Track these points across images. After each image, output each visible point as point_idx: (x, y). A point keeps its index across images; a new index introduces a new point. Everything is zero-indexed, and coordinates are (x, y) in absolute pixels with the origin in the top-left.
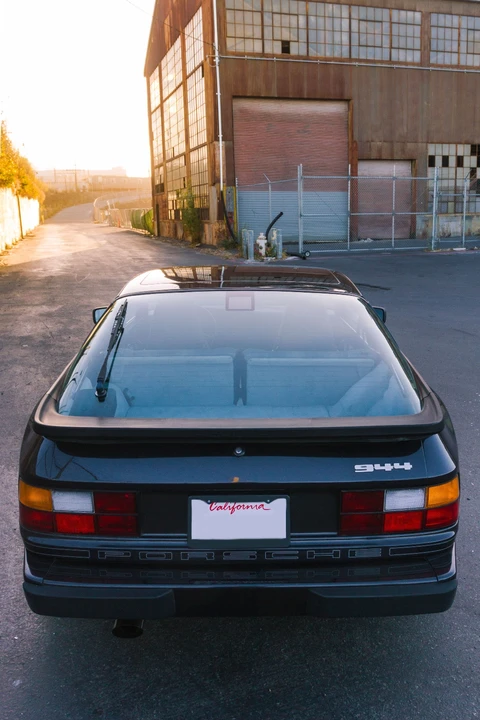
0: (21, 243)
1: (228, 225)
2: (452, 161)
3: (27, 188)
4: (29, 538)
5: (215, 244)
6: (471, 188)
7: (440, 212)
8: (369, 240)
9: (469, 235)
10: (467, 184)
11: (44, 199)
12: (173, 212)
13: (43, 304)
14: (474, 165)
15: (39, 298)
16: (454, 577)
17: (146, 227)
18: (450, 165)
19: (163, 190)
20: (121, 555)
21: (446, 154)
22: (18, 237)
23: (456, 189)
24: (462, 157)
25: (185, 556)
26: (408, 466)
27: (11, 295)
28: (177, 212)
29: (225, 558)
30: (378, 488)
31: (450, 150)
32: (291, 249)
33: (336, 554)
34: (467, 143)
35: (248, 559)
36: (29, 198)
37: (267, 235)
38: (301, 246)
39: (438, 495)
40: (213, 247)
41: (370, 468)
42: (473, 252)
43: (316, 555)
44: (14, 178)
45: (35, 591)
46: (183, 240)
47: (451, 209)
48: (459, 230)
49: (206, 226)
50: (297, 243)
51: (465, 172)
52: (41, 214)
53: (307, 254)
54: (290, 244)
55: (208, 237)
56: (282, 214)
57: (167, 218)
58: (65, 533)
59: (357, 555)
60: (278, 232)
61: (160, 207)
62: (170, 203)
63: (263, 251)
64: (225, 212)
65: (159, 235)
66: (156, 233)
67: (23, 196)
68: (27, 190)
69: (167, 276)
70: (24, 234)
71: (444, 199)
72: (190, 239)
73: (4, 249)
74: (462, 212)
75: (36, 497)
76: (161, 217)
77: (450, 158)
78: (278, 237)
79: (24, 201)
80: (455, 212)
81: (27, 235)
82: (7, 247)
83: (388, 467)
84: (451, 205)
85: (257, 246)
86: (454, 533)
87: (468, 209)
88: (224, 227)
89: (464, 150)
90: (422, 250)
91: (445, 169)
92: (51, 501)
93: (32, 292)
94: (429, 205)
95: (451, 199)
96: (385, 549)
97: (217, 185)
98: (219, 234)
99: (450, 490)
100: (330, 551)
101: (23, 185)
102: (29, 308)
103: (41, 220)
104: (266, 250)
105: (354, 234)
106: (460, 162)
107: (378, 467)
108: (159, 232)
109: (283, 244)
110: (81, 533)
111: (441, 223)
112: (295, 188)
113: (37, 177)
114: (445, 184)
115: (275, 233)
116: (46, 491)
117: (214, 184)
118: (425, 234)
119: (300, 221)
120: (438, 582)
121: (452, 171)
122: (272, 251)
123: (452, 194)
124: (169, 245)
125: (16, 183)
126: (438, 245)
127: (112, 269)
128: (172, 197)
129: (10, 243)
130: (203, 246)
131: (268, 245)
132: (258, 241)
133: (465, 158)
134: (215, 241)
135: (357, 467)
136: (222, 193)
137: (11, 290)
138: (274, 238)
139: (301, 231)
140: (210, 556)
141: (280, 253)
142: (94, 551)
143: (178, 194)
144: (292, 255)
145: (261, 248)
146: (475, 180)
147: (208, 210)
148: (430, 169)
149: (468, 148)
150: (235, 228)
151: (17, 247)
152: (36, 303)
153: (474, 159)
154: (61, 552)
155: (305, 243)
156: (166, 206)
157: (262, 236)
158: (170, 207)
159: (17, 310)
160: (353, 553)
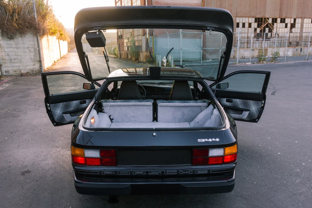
0: (61, 60)
1: (150, 53)
2: (247, 25)
3: (63, 36)
4: (76, 167)
5: (144, 61)
6: (254, 37)
7: (241, 47)
8: (211, 60)
9: (253, 57)
10: (253, 35)
11: (69, 41)
12: (126, 47)
13: (72, 86)
14: (256, 27)
15: (70, 84)
16: (234, 180)
17: (115, 54)
18: (246, 27)
19: (122, 38)
20: (110, 173)
21: (244, 22)
22: (59, 58)
23: (248, 38)
24: (251, 23)
25: (135, 173)
26: (218, 140)
27: (58, 82)
28: (128, 47)
29: (149, 174)
30: (206, 148)
31: (246, 20)
32: (177, 63)
33: (191, 172)
34: (253, 17)
35: (158, 174)
36: (63, 41)
37: (167, 57)
38: (181, 62)
39: (229, 150)
40: (144, 63)
41: (203, 140)
42: (254, 65)
43: (183, 172)
44: (57, 31)
45: (79, 185)
46: (131, 59)
47: (246, 46)
48: (249, 55)
49: (141, 53)
50: (180, 61)
51: (252, 30)
52: (68, 48)
53: (184, 66)
54: (176, 61)
55: (141, 58)
56: (173, 48)
57: (124, 50)
58: (89, 165)
59: (198, 173)
60: (171, 56)
61: (121, 45)
62: (125, 44)
63: (165, 64)
64: (149, 47)
65: (120, 57)
66: (119, 57)
67: (61, 39)
68: (63, 37)
69: (124, 72)
70: (62, 57)
71: (243, 42)
72: (134, 59)
73: (53, 63)
74: (250, 48)
75: (78, 152)
76: (121, 49)
77: (246, 24)
78: (171, 58)
79: (61, 42)
80: (247, 48)
81: (63, 57)
82: (54, 62)
83: (210, 140)
84: (246, 44)
85: (162, 62)
86: (235, 165)
87: (253, 46)
88: (148, 54)
89: (252, 20)
90: (233, 64)
91: (243, 29)
92: (84, 153)
93: (67, 81)
94: (236, 44)
95: (246, 42)
96: (209, 171)
97: (145, 35)
98: (146, 57)
99: (233, 149)
100: (189, 171)
101: (61, 35)
102: (66, 88)
103: (68, 51)
104: (166, 64)
105: (204, 58)
106: (250, 25)
107: (206, 140)
108: (120, 56)
109: (174, 61)
110: (96, 165)
111: (241, 53)
112: (179, 37)
113: (66, 31)
114: (243, 35)
115: (170, 57)
116: (82, 149)
117: (144, 35)
118: (234, 57)
119: (181, 51)
120: (228, 181)
121: (246, 29)
122: (169, 64)
123: (246, 39)
124: (125, 62)
125: (58, 34)
126: (240, 62)
127: (101, 72)
128: (126, 41)
129: (56, 61)
130: (139, 62)
131: (167, 62)
132: (163, 60)
133: (252, 24)
134: (145, 60)
135: (199, 140)
136: (147, 39)
137: (58, 80)
138: (170, 58)
139: (181, 56)
140: (144, 173)
141: (172, 65)
142: (100, 172)
143: (128, 39)
144: (178, 66)
145: (164, 63)
146: (256, 34)
147: (141, 46)
148: (237, 29)
149: (254, 19)
150: (153, 54)
151: (59, 62)
152: (69, 85)
153: (256, 24)
154: (88, 172)
155: (183, 61)
156: (123, 45)
157: (165, 58)
158: (125, 45)
159: (61, 88)
160: (197, 172)
